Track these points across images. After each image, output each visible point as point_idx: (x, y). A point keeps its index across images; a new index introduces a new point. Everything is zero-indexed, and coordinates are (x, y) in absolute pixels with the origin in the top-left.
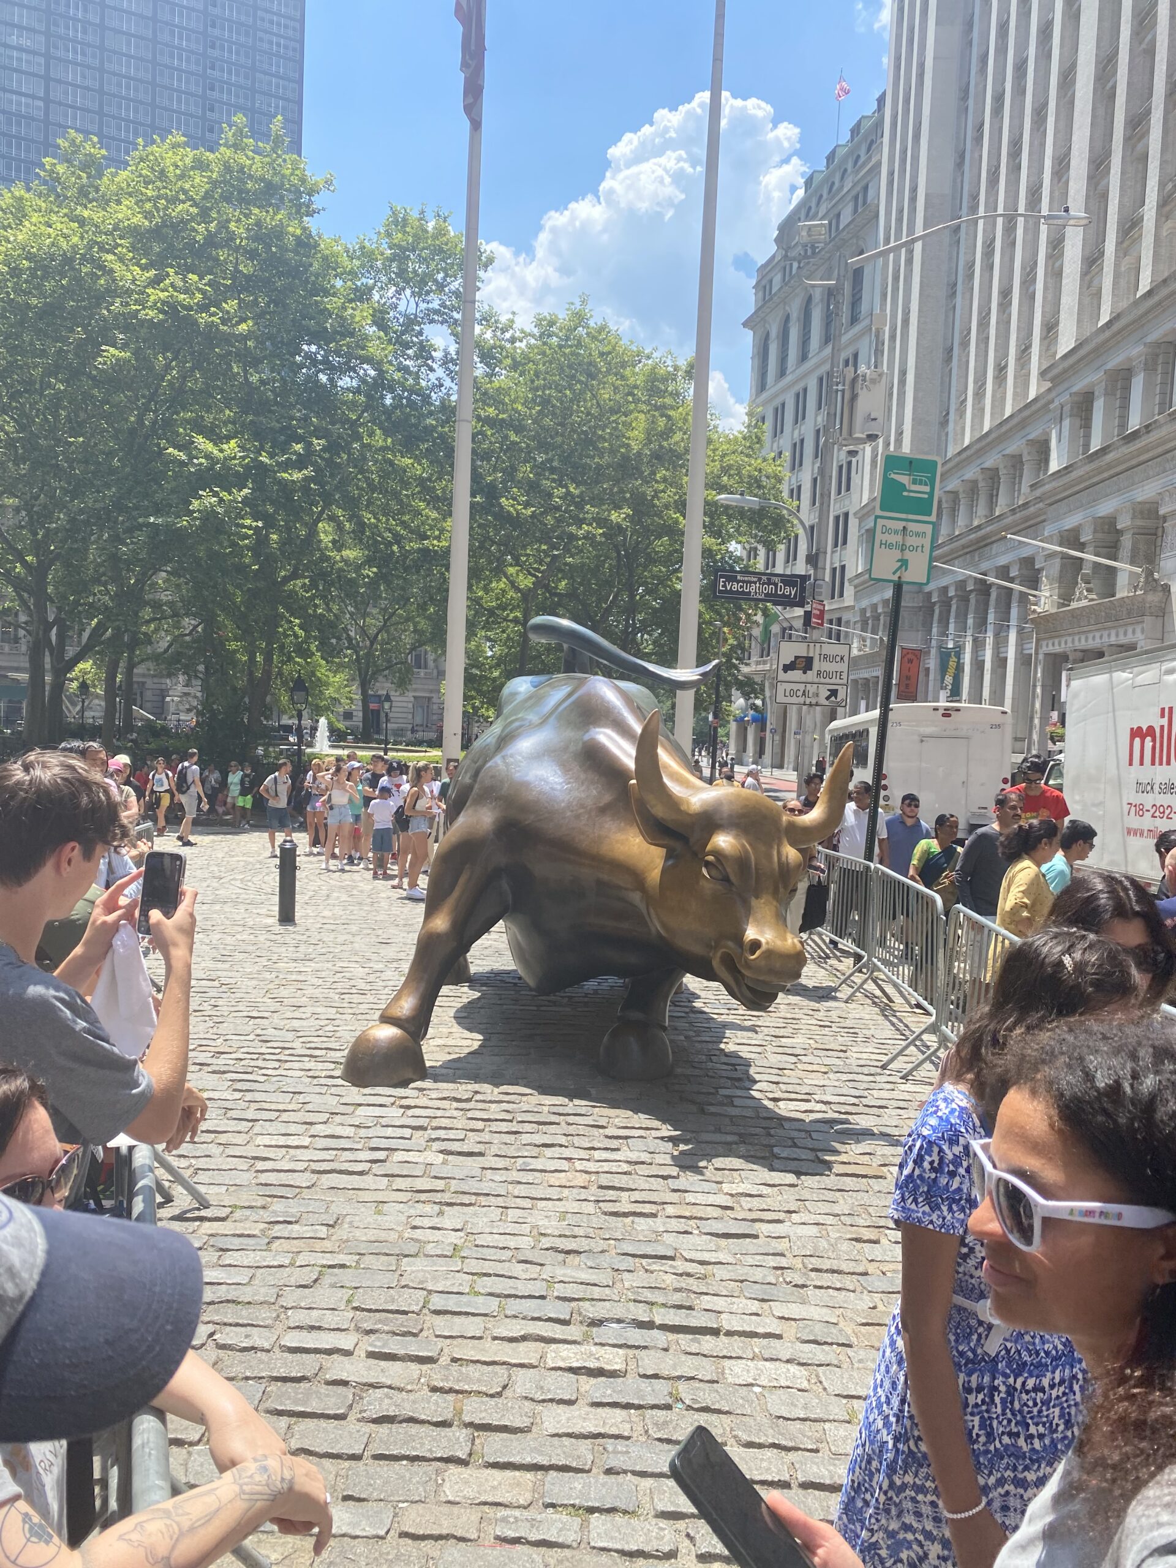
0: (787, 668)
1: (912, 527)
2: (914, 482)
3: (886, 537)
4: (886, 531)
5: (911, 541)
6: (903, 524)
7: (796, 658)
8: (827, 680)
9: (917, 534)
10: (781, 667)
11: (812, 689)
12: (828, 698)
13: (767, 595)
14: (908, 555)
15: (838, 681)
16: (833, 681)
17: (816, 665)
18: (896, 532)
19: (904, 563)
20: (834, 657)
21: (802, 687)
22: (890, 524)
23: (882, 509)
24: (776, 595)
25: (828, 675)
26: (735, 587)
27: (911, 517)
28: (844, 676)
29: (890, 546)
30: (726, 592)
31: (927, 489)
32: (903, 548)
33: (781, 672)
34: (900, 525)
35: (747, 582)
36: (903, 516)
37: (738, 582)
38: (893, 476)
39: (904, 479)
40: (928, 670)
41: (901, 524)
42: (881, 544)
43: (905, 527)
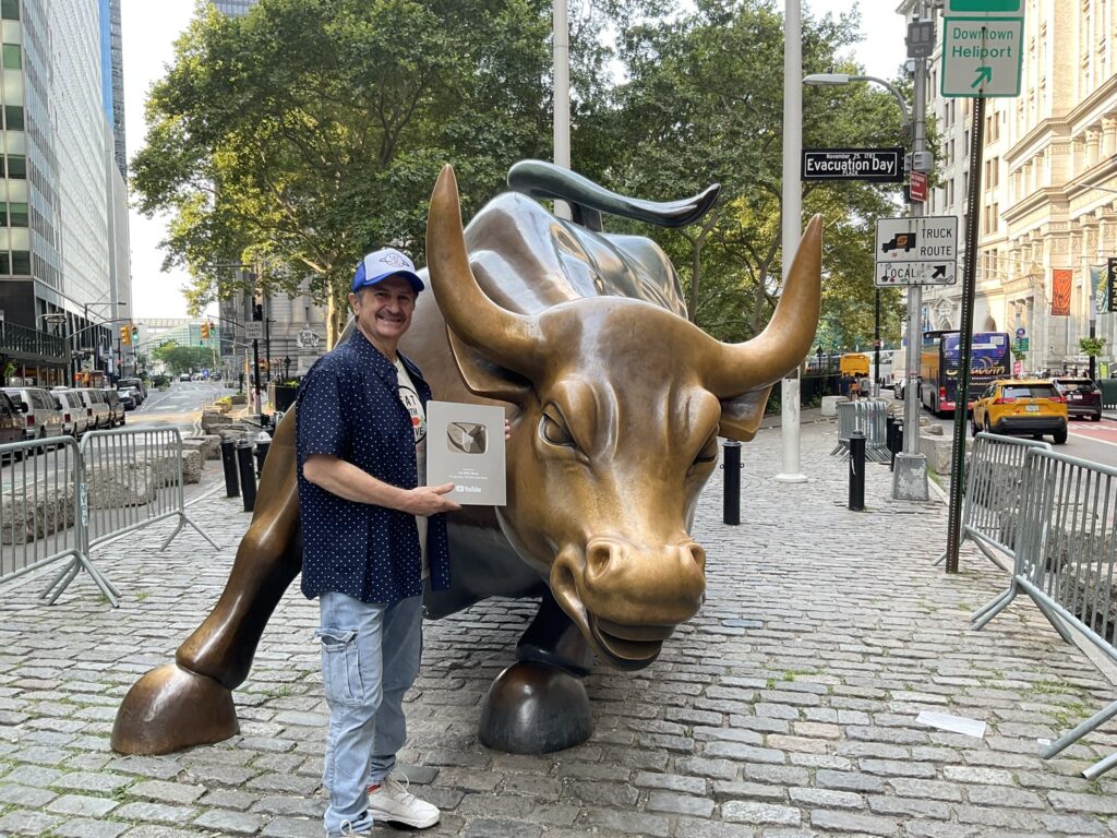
0: (886, 248)
1: (992, 26)
3: (958, 43)
4: (959, 34)
5: (991, 44)
6: (983, 24)
7: (897, 235)
8: (933, 257)
9: (1001, 35)
10: (880, 246)
11: (916, 267)
12: (935, 276)
13: (860, 172)
14: (990, 62)
15: (945, 257)
16: (940, 257)
17: (919, 242)
18: (973, 35)
19: (986, 72)
20: (940, 232)
21: (905, 266)
22: (964, 26)
23: (952, 9)
24: (871, 171)
25: (934, 250)
26: (825, 166)
27: (992, 14)
28: (952, 251)
29: (966, 53)
30: (815, 172)
32: (983, 54)
33: (880, 252)
34: (976, 26)
35: (838, 160)
36: (982, 14)
37: (829, 160)
40: (1079, 287)
41: (979, 25)
42: (954, 51)
43: (984, 29)
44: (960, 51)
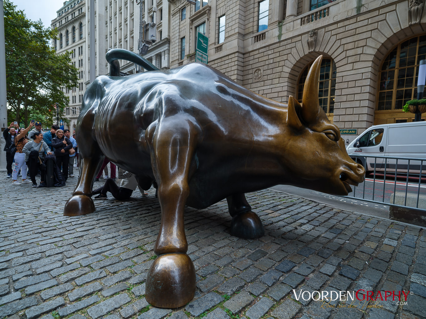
2: (204, 43)
9: (204, 58)
22: (199, 53)
27: (203, 53)
31: (206, 46)
38: (200, 39)
39: (202, 41)
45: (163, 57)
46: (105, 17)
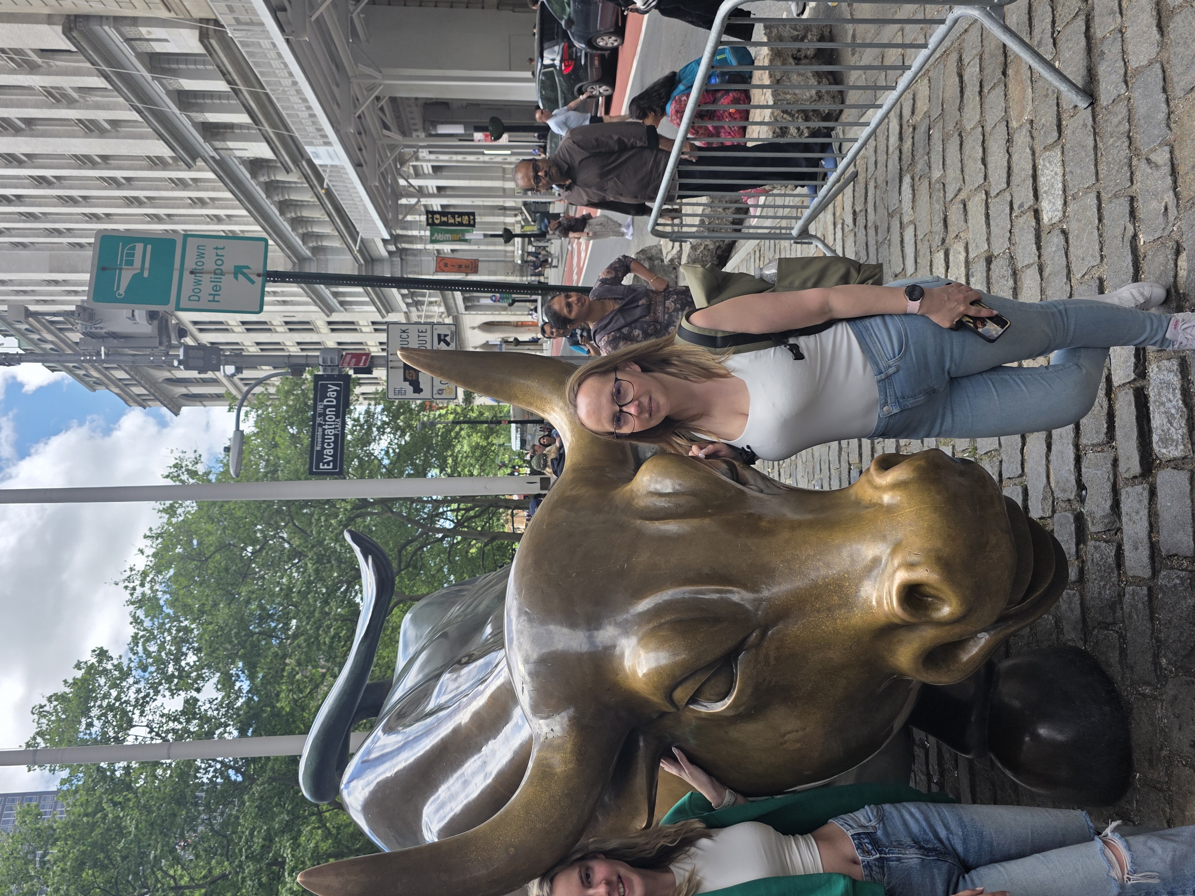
1: (190, 264)
2: (130, 263)
3: (205, 297)
4: (196, 295)
5: (210, 264)
6: (186, 274)
7: (405, 380)
8: (428, 346)
9: (201, 255)
12: (447, 344)
13: (337, 416)
14: (228, 266)
15: (429, 334)
16: (428, 339)
18: (198, 283)
19: (239, 271)
20: (403, 340)
22: (187, 290)
23: (167, 303)
24: (337, 407)
26: (329, 451)
27: (177, 265)
28: (422, 328)
29: (217, 290)
30: (334, 461)
31: (139, 247)
32: (219, 273)
33: (422, 395)
34: (189, 280)
35: (323, 439)
36: (176, 274)
37: (323, 448)
38: (122, 291)
39: (126, 276)
40: (453, 251)
41: (187, 276)
42: (214, 301)
43: (192, 273)
44: (214, 295)
45: (159, 48)
46: (53, 249)
